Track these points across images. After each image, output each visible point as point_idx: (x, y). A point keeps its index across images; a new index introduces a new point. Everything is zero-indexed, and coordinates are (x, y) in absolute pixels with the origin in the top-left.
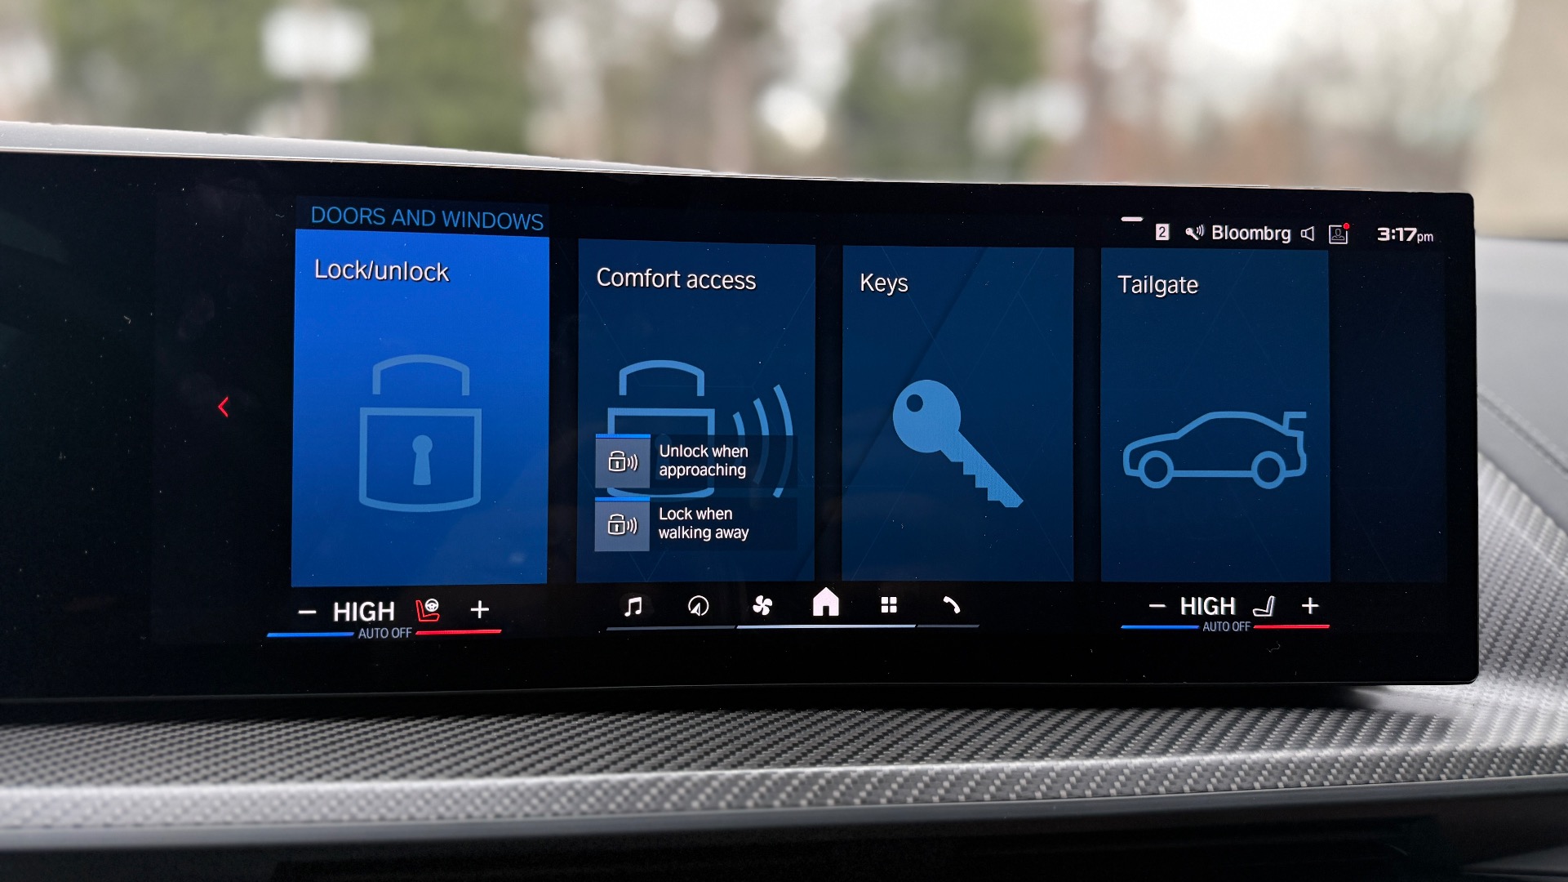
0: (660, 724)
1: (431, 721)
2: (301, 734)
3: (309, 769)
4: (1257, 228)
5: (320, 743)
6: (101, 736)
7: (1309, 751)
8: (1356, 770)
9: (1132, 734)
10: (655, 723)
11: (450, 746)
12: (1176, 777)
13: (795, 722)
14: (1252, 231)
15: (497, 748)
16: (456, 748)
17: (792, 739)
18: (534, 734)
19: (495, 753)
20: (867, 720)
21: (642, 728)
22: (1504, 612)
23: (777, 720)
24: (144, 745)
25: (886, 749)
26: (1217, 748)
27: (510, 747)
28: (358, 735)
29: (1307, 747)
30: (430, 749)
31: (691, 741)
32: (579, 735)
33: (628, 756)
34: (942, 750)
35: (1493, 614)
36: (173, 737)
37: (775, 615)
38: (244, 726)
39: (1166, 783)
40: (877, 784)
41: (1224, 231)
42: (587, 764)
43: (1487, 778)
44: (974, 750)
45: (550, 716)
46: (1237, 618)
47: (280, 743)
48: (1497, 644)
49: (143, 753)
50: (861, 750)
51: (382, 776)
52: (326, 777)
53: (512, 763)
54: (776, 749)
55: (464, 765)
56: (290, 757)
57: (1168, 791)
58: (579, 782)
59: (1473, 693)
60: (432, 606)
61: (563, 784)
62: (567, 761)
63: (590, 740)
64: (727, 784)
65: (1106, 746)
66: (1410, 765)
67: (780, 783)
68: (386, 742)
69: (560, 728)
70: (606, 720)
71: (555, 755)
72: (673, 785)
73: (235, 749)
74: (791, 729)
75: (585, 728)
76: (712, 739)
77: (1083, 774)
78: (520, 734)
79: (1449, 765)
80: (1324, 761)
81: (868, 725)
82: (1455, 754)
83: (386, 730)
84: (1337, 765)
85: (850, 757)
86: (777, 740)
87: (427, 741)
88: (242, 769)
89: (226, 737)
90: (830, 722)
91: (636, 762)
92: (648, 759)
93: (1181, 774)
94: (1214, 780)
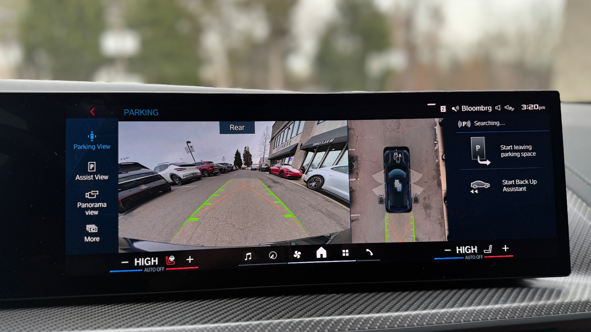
0: (259, 302)
1: (172, 303)
2: (123, 309)
3: (127, 323)
4: (479, 106)
5: (131, 313)
6: (47, 312)
7: (508, 304)
8: (527, 311)
9: (440, 300)
10: (258, 301)
11: (180, 313)
12: (458, 316)
13: (311, 299)
14: (477, 107)
15: (198, 313)
16: (183, 313)
17: (310, 306)
18: (212, 307)
19: (197, 315)
20: (339, 298)
21: (253, 304)
22: (579, 248)
23: (304, 299)
24: (64, 315)
25: (347, 309)
26: (473, 304)
27: (203, 313)
28: (145, 309)
29: (507, 303)
30: (173, 314)
31: (272, 308)
32: (229, 307)
33: (248, 315)
34: (368, 309)
35: (575, 249)
36: (75, 312)
37: (302, 258)
38: (102, 307)
39: (454, 319)
40: (344, 323)
41: (466, 108)
42: (233, 318)
43: (577, 313)
44: (381, 308)
45: (217, 300)
46: (478, 254)
47: (115, 313)
48: (577, 260)
49: (63, 319)
50: (337, 310)
51: (155, 325)
52: (133, 326)
53: (204, 319)
54: (304, 310)
55: (186, 320)
56: (120, 319)
57: (455, 322)
58: (230, 326)
59: (569, 280)
60: (172, 259)
61: (224, 326)
62: (225, 317)
63: (233, 309)
64: (286, 325)
65: (430, 305)
66: (547, 309)
67: (307, 324)
68: (156, 312)
69: (222, 304)
70: (239, 301)
71: (220, 315)
72: (266, 326)
73: (98, 316)
74: (310, 303)
75: (231, 304)
76: (280, 307)
77: (422, 316)
78: (206, 307)
79: (562, 308)
80: (514, 308)
81: (339, 300)
82: (564, 304)
83: (156, 307)
84: (519, 310)
85: (333, 313)
86: (305, 307)
87: (171, 311)
88: (101, 324)
89: (95, 311)
90: (325, 299)
91: (251, 317)
92: (256, 316)
93: (459, 315)
94: (472, 317)
